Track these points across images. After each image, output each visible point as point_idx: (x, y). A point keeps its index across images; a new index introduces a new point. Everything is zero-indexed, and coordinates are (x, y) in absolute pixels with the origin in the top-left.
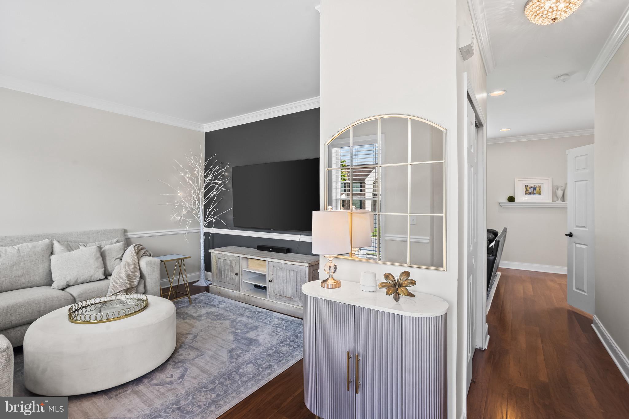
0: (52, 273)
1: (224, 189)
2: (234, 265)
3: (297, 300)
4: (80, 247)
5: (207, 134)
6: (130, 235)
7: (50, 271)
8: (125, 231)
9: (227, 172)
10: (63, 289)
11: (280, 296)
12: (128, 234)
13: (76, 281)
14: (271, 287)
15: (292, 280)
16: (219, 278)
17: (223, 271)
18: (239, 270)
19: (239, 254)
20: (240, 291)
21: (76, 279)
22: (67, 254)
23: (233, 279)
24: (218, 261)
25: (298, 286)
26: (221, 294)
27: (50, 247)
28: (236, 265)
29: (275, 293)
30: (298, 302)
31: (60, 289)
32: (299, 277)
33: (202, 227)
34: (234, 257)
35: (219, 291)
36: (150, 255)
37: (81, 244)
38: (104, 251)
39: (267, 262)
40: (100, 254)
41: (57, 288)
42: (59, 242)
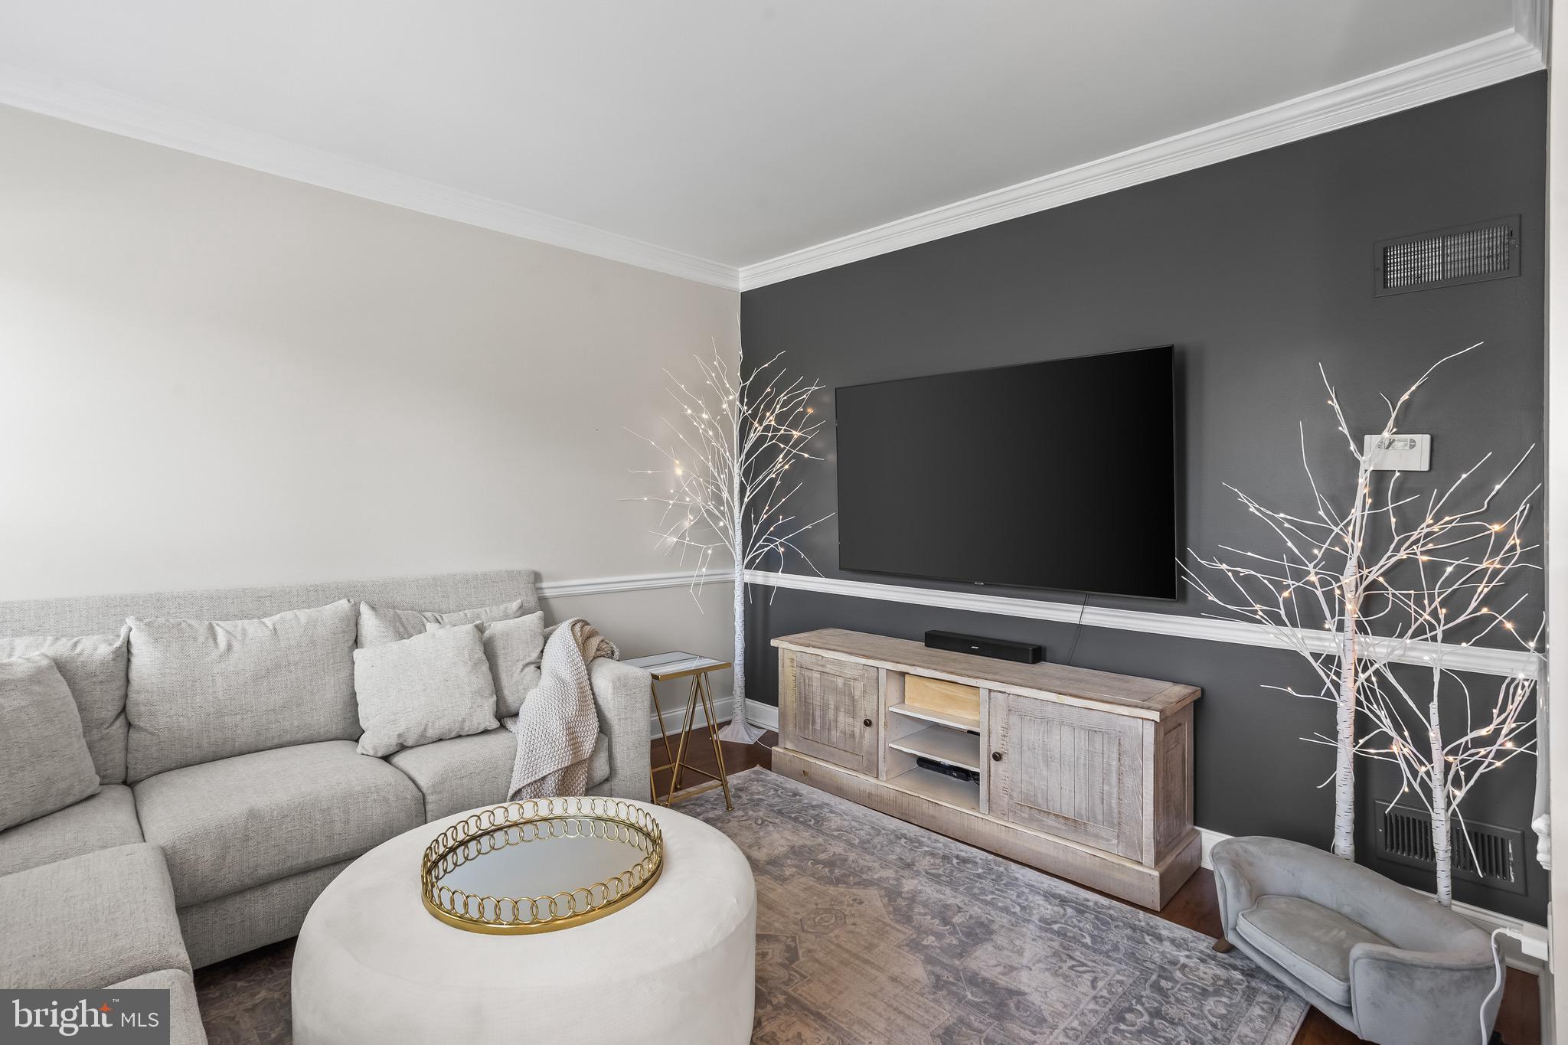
0: (356, 705)
1: (806, 456)
2: (857, 694)
3: (1106, 832)
4: (428, 626)
5: (745, 296)
6: (549, 588)
7: (354, 694)
8: (537, 577)
9: (813, 407)
10: (387, 758)
11: (1034, 810)
12: (544, 585)
13: (423, 735)
14: (997, 777)
15: (1082, 761)
16: (806, 727)
17: (818, 708)
18: (878, 711)
19: (880, 659)
20: (877, 777)
21: (423, 727)
22: (396, 646)
23: (853, 735)
24: (803, 676)
25: (1109, 785)
26: (810, 778)
27: (352, 623)
28: (864, 692)
29: (1011, 797)
30: (1108, 840)
31: (380, 758)
32: (1115, 756)
33: (738, 566)
34: (861, 667)
35: (803, 767)
36: (613, 653)
37: (428, 614)
38: (490, 638)
39: (984, 693)
40: (482, 649)
41: (371, 753)
42: (373, 608)
